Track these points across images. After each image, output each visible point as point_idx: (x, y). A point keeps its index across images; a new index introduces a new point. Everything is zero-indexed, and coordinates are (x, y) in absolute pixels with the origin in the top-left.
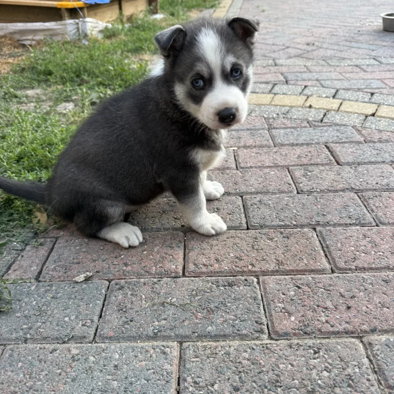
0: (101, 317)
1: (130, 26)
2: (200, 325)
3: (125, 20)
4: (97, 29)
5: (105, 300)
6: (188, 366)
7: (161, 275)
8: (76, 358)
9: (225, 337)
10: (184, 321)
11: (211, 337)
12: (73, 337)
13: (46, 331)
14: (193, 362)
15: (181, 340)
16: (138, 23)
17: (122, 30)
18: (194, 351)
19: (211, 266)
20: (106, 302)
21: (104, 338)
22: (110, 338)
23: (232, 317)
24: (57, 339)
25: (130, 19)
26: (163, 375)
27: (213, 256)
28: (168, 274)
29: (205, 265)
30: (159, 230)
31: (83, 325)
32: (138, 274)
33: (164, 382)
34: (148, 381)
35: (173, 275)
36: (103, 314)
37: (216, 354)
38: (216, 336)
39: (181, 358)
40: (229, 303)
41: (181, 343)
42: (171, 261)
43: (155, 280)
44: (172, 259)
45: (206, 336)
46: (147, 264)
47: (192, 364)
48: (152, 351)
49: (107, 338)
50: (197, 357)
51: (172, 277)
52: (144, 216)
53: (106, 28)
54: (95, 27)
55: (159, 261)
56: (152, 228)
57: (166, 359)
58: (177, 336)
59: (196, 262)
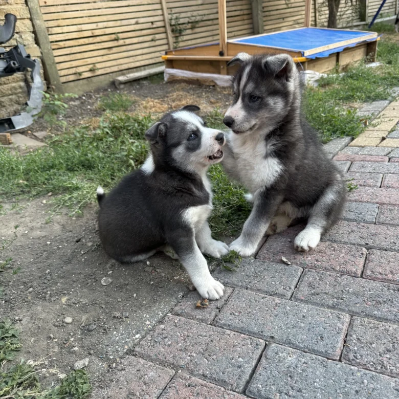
0: (296, 287)
1: (344, 76)
2: (368, 309)
3: (340, 70)
4: (314, 79)
5: (300, 279)
6: (354, 329)
7: (343, 273)
8: (278, 305)
9: (387, 320)
10: (356, 303)
11: (376, 318)
12: (276, 293)
13: (260, 286)
14: (359, 328)
15: (352, 315)
16: (352, 72)
17: (337, 79)
18: (361, 322)
19: (386, 275)
20: (301, 280)
21: (297, 299)
22: (302, 300)
23: (396, 310)
24: (267, 292)
25: (345, 69)
26: (335, 329)
27: (388, 269)
28: (349, 273)
29: (380, 274)
30: (346, 243)
31: (284, 289)
32: (325, 268)
33: (336, 333)
34: (325, 329)
35: (353, 275)
36: (298, 286)
37: (378, 328)
38: (380, 318)
39: (350, 324)
40: (395, 301)
41: (352, 316)
42: (352, 265)
43: (338, 275)
44: (354, 265)
45: (372, 316)
46: (333, 263)
47: (358, 328)
48: (330, 314)
49: (299, 299)
50: (362, 326)
51: (352, 276)
52: (335, 232)
53: (322, 78)
54: (312, 78)
55: (343, 264)
56: (341, 241)
57: (339, 321)
58: (349, 311)
59: (373, 270)
